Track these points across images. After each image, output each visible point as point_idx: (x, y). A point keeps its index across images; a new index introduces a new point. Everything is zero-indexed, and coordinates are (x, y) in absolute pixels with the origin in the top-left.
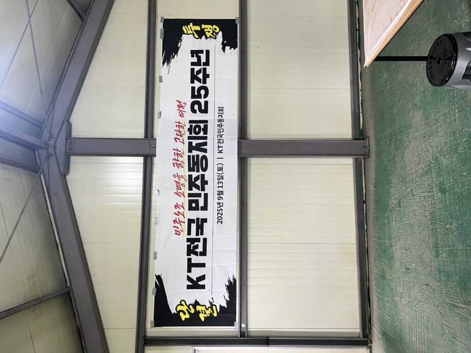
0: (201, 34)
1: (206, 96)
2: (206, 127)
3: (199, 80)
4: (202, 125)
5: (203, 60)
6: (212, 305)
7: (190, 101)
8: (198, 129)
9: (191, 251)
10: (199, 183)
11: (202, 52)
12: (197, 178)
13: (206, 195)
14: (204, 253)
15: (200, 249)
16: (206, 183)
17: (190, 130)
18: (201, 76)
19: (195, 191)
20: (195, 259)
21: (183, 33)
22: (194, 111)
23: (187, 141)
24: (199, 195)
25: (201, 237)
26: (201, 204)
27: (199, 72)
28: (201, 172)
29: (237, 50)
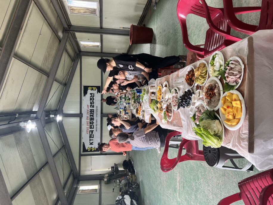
0: (92, 89)
1: (93, 104)
2: (94, 111)
3: (92, 100)
4: (93, 110)
5: (93, 95)
6: (95, 148)
7: (90, 105)
8: (92, 111)
9: (90, 137)
10: (92, 123)
11: (92, 94)
14: (93, 137)
16: (94, 123)
17: (90, 112)
18: (92, 99)
20: (91, 139)
21: (88, 89)
22: (91, 107)
23: (89, 114)
24: (92, 125)
25: (92, 134)
26: (92, 127)
27: (92, 98)
28: (92, 121)
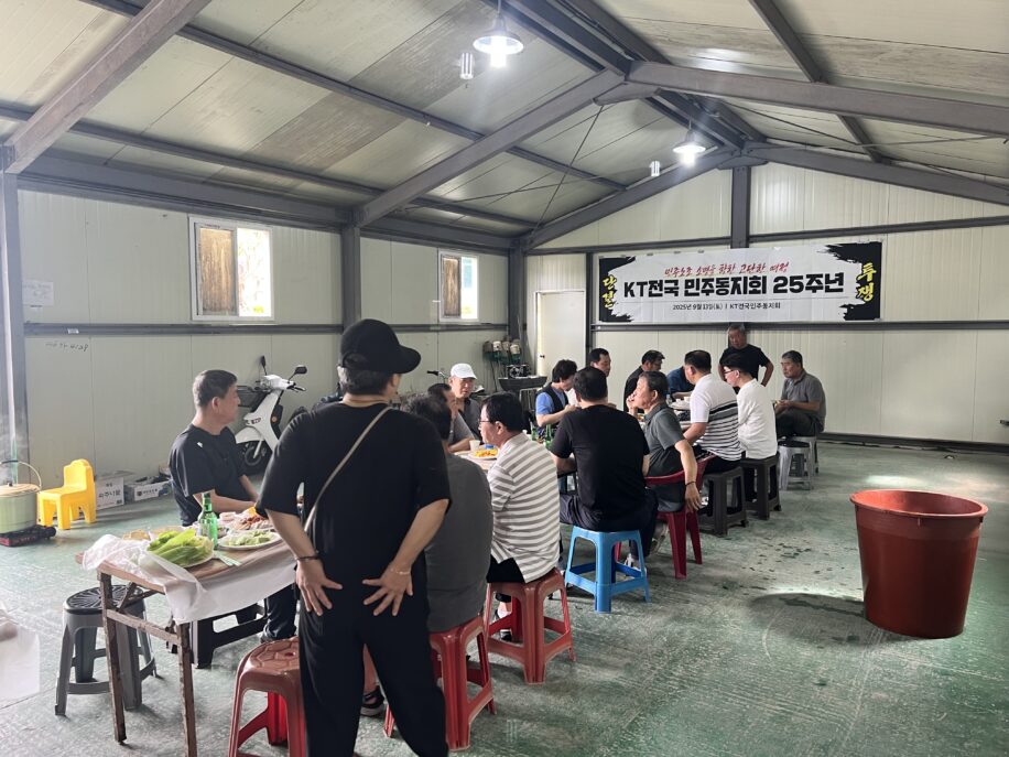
0: (863, 282)
1: (792, 290)
2: (759, 292)
3: (810, 283)
4: (760, 288)
5: (832, 286)
6: (613, 303)
7: (788, 275)
8: (756, 285)
9: (653, 284)
10: (708, 288)
11: (841, 284)
12: (711, 286)
13: (698, 294)
14: (651, 295)
15: (654, 292)
16: (707, 294)
17: (755, 277)
18: (814, 284)
19: (702, 284)
20: (646, 288)
21: (864, 263)
22: (776, 280)
23: (742, 276)
24: (698, 289)
25: (663, 292)
26: (690, 291)
27: (819, 282)
28: (716, 289)
29: (844, 320)
